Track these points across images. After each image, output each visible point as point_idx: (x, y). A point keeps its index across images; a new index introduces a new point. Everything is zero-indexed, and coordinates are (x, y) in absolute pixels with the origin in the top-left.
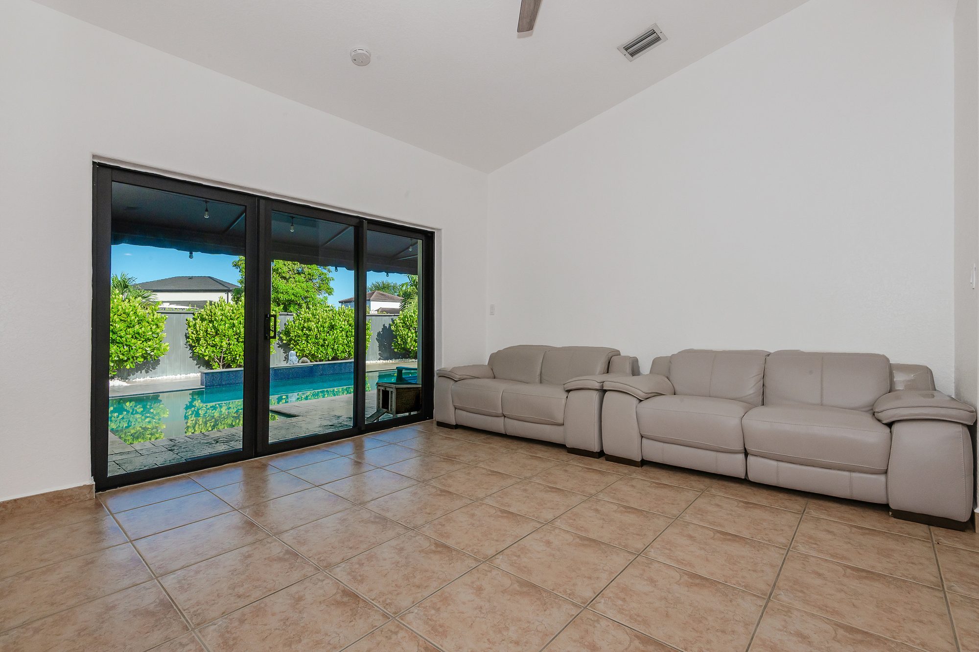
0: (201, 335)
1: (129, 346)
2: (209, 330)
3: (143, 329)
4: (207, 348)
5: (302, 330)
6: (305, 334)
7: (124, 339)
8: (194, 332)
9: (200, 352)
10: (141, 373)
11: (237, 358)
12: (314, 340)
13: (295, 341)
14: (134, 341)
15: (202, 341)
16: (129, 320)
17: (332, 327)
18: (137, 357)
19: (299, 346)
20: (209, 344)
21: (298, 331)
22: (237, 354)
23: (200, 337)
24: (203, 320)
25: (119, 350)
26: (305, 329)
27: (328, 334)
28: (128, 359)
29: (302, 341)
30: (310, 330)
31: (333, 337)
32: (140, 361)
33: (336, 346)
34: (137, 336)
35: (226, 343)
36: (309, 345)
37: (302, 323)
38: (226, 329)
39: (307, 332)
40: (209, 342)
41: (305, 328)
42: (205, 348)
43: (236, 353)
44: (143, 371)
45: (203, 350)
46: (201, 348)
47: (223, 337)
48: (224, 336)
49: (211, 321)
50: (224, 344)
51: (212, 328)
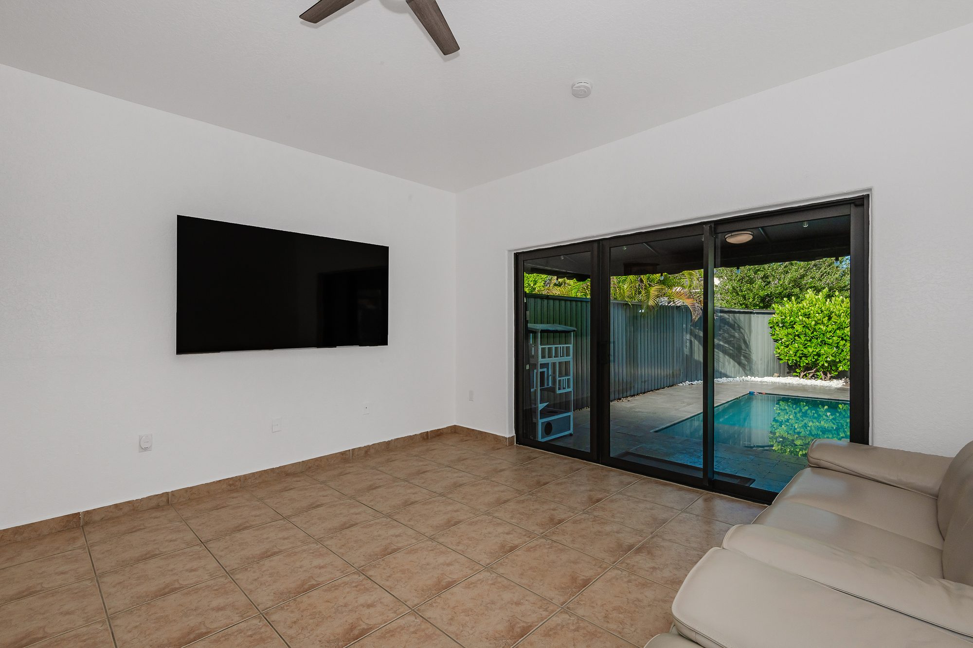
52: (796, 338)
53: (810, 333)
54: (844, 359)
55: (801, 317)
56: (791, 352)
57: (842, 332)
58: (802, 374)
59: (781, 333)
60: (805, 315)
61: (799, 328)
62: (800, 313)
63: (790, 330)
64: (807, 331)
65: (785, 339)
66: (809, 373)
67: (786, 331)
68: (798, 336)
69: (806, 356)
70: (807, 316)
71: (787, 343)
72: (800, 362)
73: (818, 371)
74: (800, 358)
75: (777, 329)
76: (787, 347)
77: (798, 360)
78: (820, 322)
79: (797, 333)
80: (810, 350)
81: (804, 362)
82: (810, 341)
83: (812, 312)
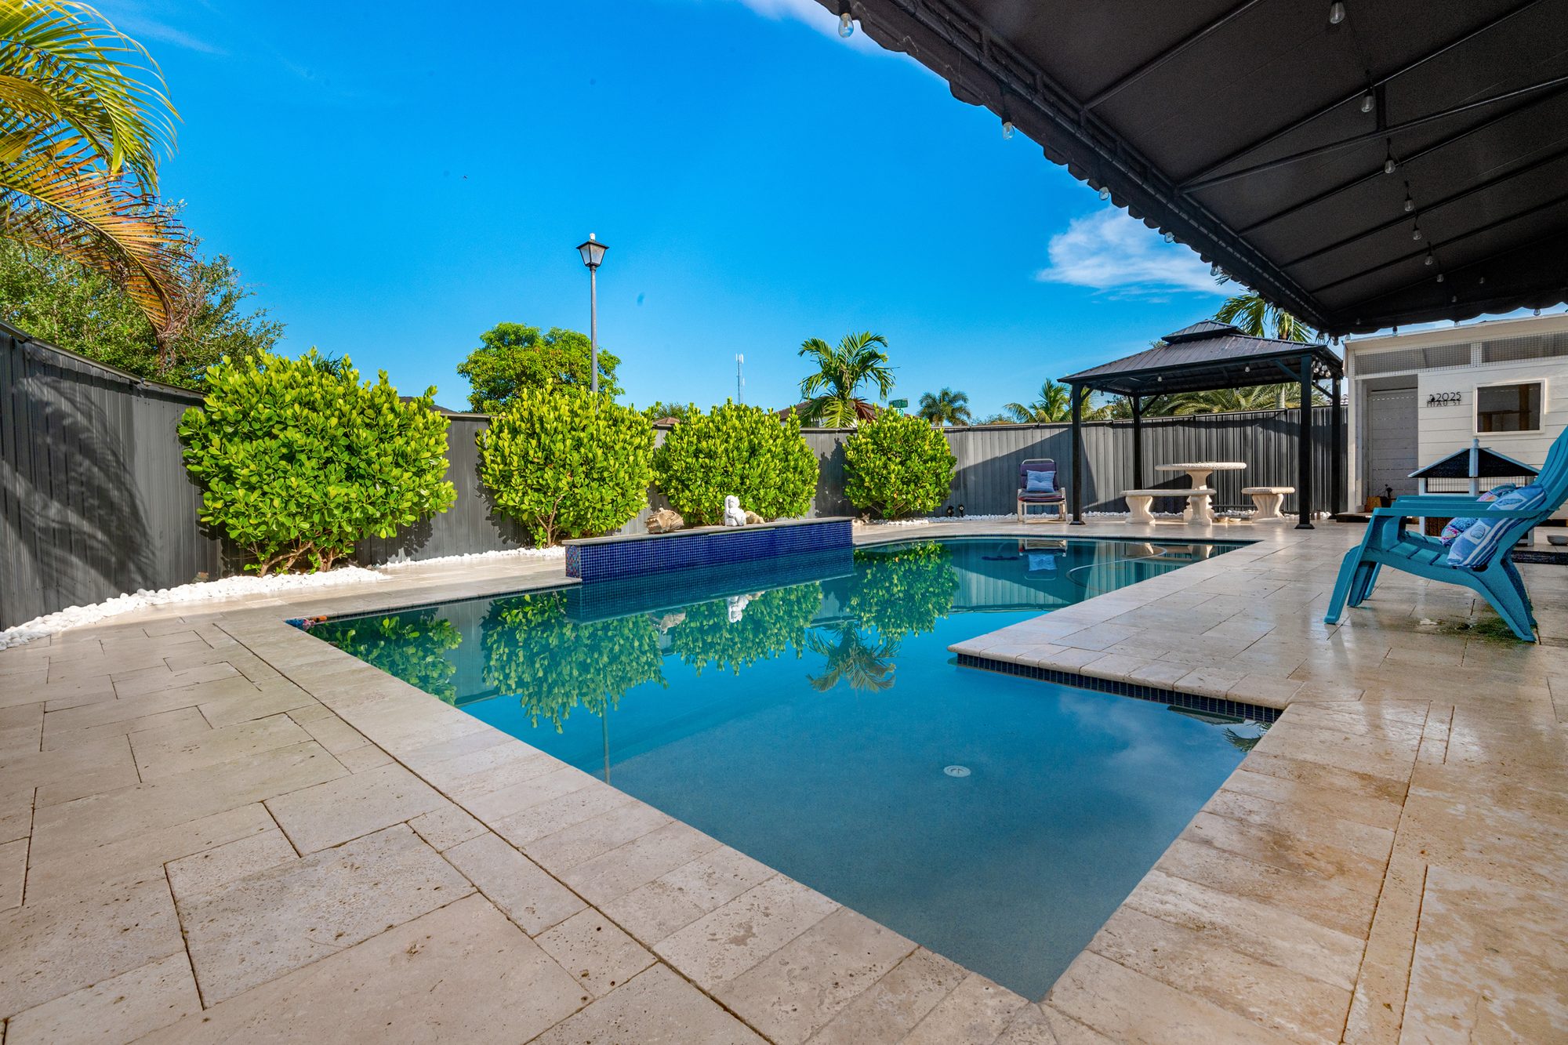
0: (515, 464)
1: (385, 483)
2: (531, 452)
3: (413, 444)
4: (525, 494)
5: (697, 457)
6: (702, 466)
7: (376, 467)
8: (499, 460)
9: (511, 503)
11: (589, 516)
12: (719, 478)
13: (682, 482)
14: (396, 472)
15: (516, 480)
16: (382, 423)
17: (753, 451)
18: (402, 512)
19: (690, 491)
20: (528, 486)
21: (688, 460)
22: (588, 508)
23: (513, 468)
24: (515, 432)
25: (365, 494)
26: (702, 456)
27: (747, 466)
28: (383, 516)
29: (696, 481)
30: (711, 457)
31: (759, 471)
32: (407, 522)
33: (762, 492)
34: (400, 461)
35: (568, 483)
36: (711, 490)
37: (695, 441)
38: (567, 449)
39: (707, 460)
40: (529, 481)
41: (701, 452)
42: (520, 494)
43: (587, 504)
45: (517, 499)
46: (514, 495)
47: (561, 469)
48: (564, 466)
49: (532, 434)
50: (564, 484)
51: (537, 450)
63: (269, 443)
76: (251, 488)
79: (284, 451)
83: (318, 396)
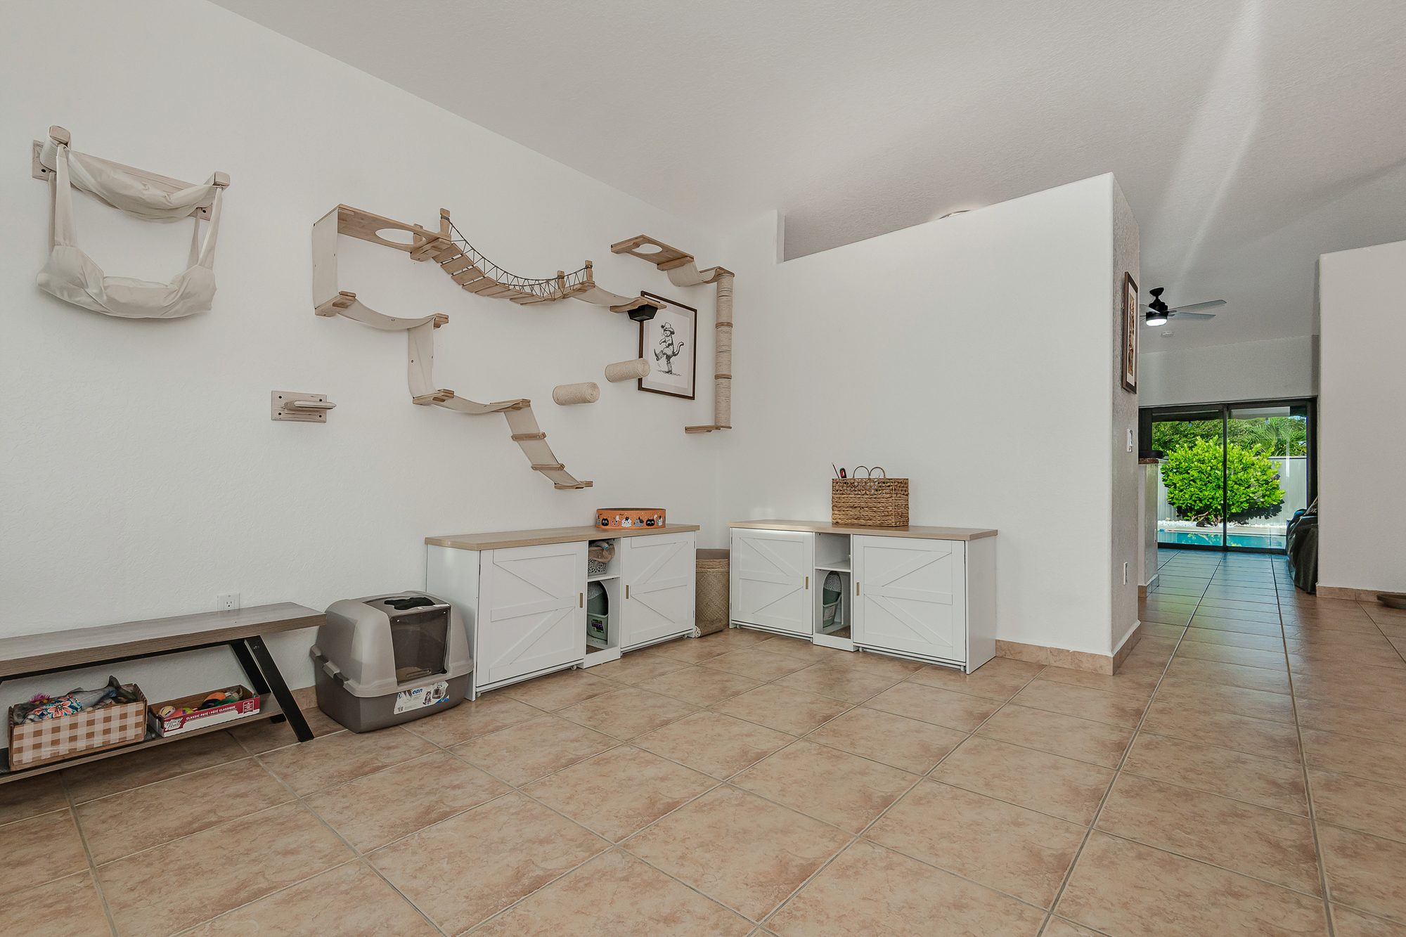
10: (1260, 518)
44: (1263, 517)
52: (1191, 482)
53: (1205, 478)
54: (1238, 502)
55: (1196, 463)
56: (1187, 496)
57: (1236, 476)
58: (1193, 518)
59: (1176, 478)
60: (1199, 461)
61: (1194, 473)
62: (1194, 460)
63: (1186, 476)
64: (1203, 476)
65: (1180, 483)
66: (1200, 517)
67: (1181, 477)
68: (1193, 481)
69: (1201, 500)
70: (1202, 462)
71: (1182, 488)
72: (1194, 506)
73: (1209, 514)
74: (1195, 501)
75: (1171, 474)
76: (1181, 491)
77: (1193, 503)
78: (1215, 467)
79: (1192, 478)
80: (1206, 493)
81: (1199, 505)
82: (1205, 485)
83: (1206, 458)
